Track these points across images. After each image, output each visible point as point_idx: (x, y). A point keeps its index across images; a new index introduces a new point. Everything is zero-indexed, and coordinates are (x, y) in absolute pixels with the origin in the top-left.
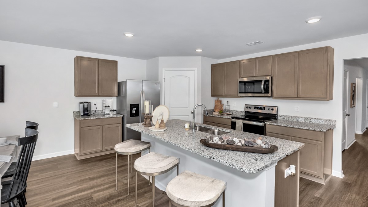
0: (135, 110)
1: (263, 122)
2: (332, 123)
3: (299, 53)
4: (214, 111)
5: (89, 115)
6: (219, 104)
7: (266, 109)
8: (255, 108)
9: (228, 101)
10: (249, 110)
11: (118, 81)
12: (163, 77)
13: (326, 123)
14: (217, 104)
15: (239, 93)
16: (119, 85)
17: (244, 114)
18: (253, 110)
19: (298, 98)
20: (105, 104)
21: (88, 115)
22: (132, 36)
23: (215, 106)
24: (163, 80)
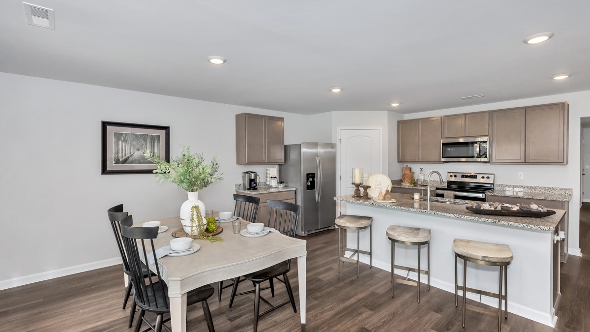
0: (310, 182)
1: (483, 193)
2: (567, 192)
3: (527, 109)
4: (401, 181)
5: (257, 189)
6: (408, 172)
7: (479, 177)
8: (463, 176)
9: (421, 169)
10: (453, 179)
11: (285, 144)
12: (338, 138)
13: (560, 192)
14: (405, 172)
15: (443, 157)
16: (286, 148)
17: (446, 184)
18: (459, 179)
19: (525, 162)
20: (269, 174)
21: (255, 188)
22: (340, 90)
23: (403, 175)
24: (338, 141)
